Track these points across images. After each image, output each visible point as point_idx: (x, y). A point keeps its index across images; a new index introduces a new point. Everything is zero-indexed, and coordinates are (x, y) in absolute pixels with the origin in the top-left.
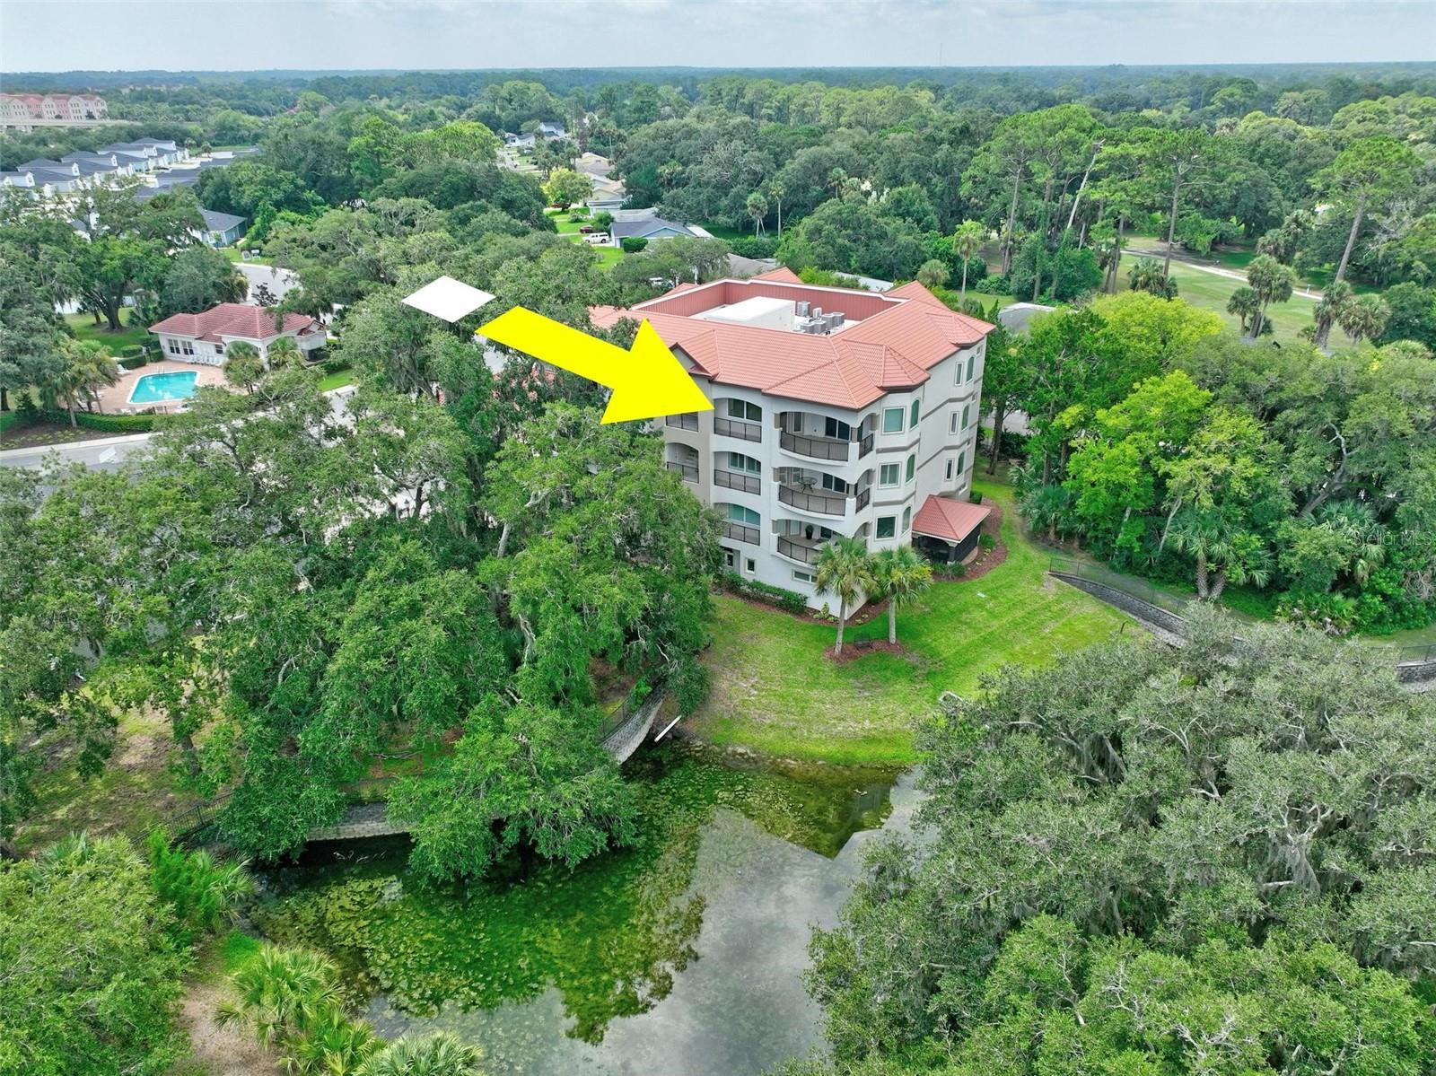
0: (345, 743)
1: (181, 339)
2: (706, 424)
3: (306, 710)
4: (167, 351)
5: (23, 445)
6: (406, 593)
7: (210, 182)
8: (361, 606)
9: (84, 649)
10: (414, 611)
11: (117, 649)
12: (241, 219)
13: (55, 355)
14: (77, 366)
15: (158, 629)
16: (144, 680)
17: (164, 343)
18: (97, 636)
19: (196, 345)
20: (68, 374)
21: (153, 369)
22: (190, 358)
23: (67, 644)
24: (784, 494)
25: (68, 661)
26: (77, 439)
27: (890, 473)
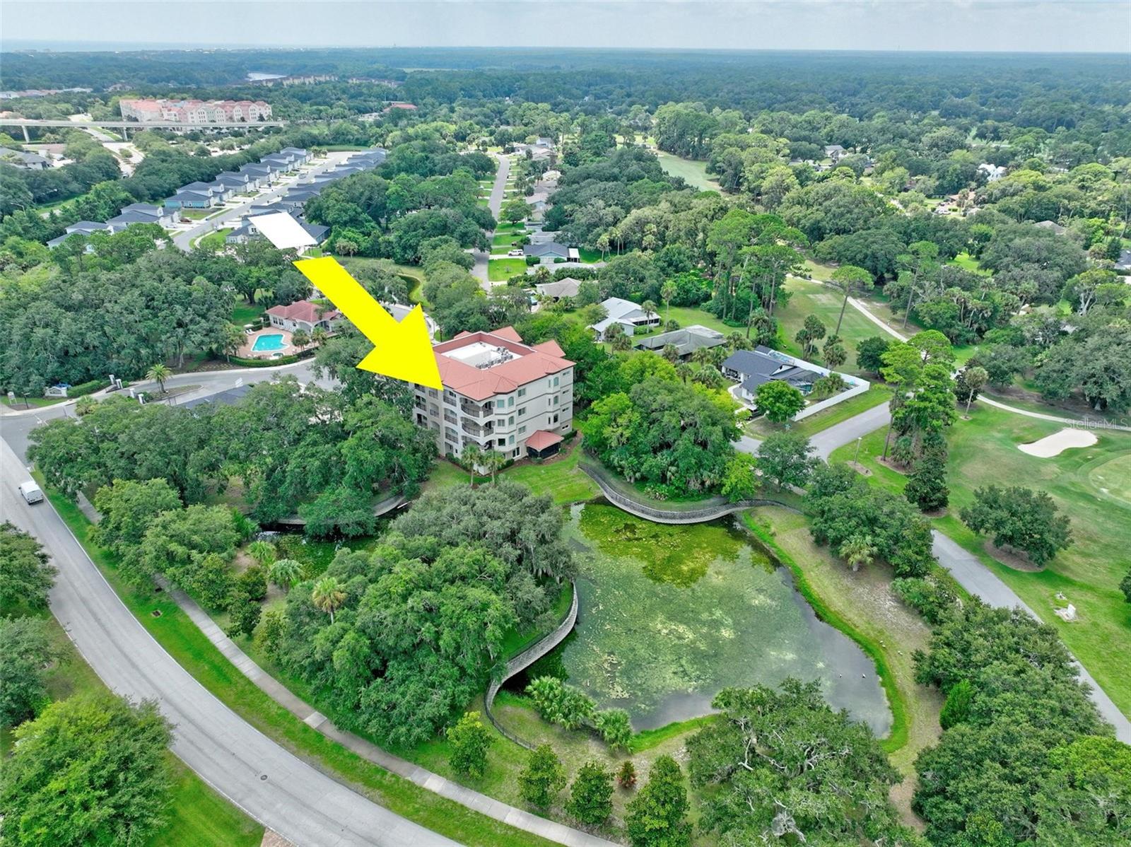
0: (290, 493)
1: (278, 317)
2: (441, 396)
3: (282, 482)
4: (272, 322)
5: (208, 370)
6: (311, 450)
7: (312, 206)
8: (298, 453)
9: (222, 457)
10: (313, 455)
11: (231, 458)
12: (327, 228)
13: (223, 333)
14: (232, 338)
15: (242, 454)
16: (236, 468)
17: (271, 318)
18: (226, 454)
19: (285, 321)
20: (228, 341)
21: (265, 331)
22: (282, 327)
23: (217, 456)
24: (464, 427)
25: (217, 460)
26: (229, 368)
27: (501, 422)
